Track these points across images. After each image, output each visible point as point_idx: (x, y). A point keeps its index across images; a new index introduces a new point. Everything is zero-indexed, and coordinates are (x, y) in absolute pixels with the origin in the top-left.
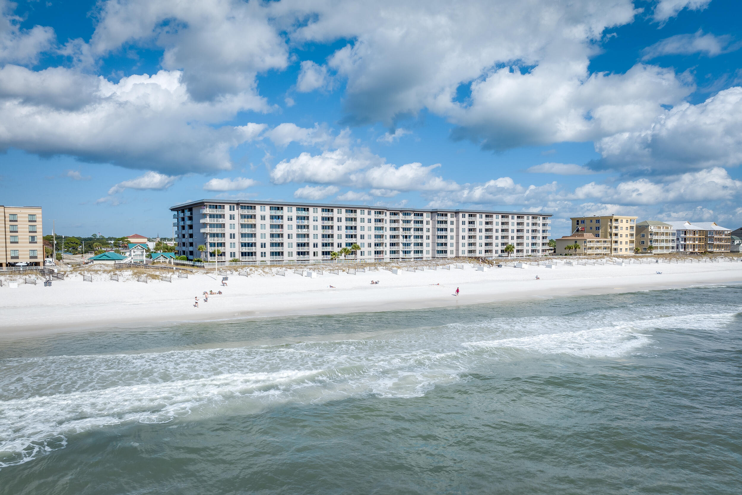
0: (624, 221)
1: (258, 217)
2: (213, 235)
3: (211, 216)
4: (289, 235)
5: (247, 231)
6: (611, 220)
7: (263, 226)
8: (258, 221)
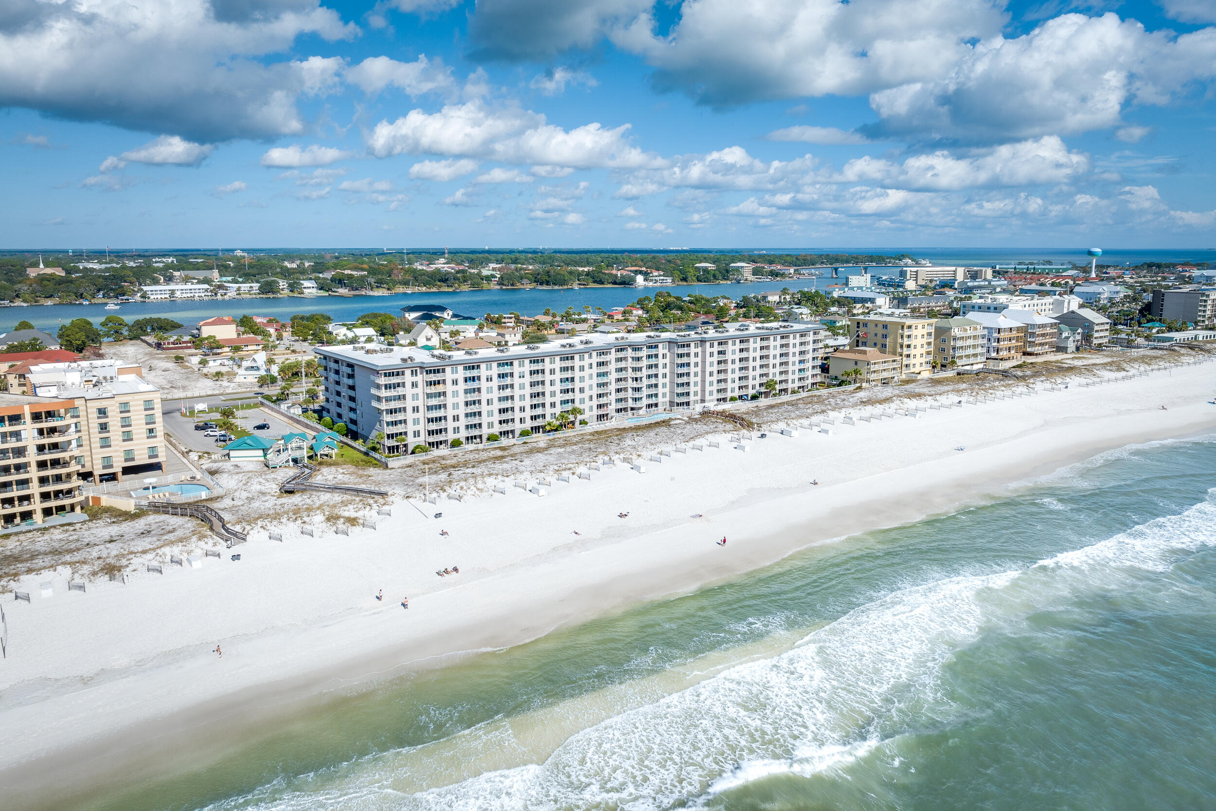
0: (920, 326)
1: (449, 382)
2: (391, 412)
3: (387, 387)
4: (488, 400)
5: (434, 402)
6: (903, 327)
7: (455, 394)
8: (449, 388)
